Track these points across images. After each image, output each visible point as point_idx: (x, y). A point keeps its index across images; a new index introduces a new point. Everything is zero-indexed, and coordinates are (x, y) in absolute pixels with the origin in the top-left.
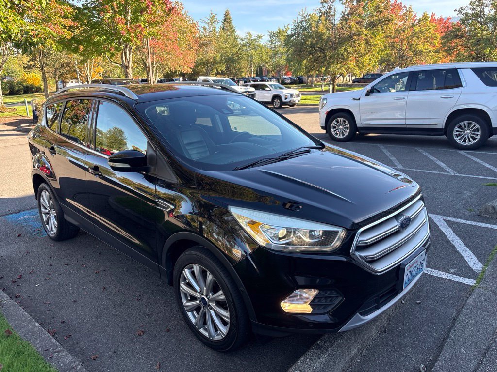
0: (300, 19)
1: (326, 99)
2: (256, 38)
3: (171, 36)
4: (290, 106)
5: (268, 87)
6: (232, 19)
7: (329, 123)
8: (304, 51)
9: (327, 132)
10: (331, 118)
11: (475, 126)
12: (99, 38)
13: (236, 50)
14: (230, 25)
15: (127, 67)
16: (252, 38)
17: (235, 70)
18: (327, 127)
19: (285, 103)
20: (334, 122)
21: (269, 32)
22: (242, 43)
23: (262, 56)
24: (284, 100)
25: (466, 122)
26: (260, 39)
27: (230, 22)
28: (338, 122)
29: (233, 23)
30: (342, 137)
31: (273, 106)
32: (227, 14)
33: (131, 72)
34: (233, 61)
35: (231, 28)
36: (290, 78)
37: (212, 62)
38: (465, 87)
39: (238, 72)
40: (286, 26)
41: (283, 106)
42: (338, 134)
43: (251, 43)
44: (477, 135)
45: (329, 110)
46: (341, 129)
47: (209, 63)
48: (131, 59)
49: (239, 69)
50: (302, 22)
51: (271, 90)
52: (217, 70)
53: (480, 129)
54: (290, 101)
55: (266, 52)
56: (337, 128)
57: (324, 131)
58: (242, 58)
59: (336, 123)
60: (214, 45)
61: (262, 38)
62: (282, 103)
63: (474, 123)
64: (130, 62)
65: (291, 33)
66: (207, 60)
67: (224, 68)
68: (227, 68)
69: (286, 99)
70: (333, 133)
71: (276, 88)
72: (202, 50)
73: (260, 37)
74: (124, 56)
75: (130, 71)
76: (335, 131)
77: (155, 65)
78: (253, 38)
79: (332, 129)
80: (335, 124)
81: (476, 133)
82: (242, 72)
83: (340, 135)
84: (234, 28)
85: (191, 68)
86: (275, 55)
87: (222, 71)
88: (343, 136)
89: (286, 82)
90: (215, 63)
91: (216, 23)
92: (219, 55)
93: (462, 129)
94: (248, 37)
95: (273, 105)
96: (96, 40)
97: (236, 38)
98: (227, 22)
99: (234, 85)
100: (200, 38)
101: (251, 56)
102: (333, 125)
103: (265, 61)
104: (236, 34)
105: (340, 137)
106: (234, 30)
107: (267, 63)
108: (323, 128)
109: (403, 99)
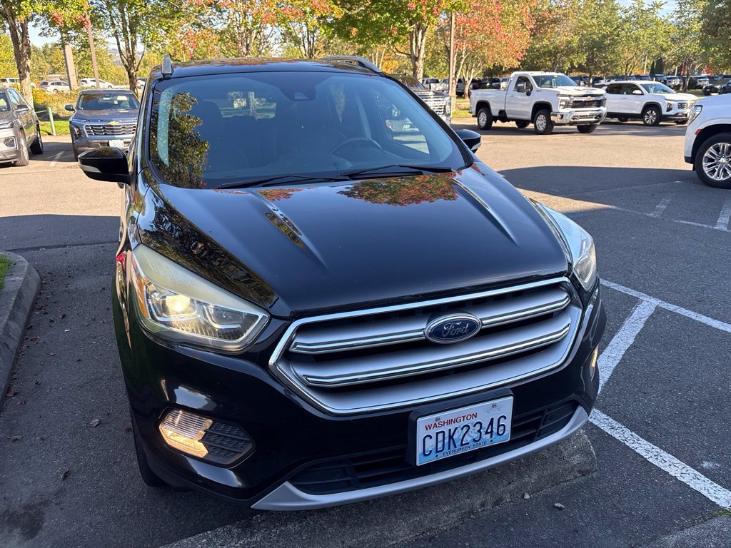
1: (701, 106)
2: (652, 7)
3: (491, 8)
4: (678, 123)
5: (639, 89)
7: (701, 150)
8: (723, 25)
9: (694, 169)
10: (706, 141)
12: (378, 16)
13: (608, 29)
15: (416, 59)
16: (643, 8)
17: (605, 63)
18: (695, 157)
19: (666, 118)
20: (711, 149)
22: (624, 17)
24: (664, 112)
26: (659, 10)
28: (717, 149)
30: (722, 179)
31: (642, 123)
33: (422, 66)
34: (601, 47)
36: (708, 77)
37: (562, 51)
41: (661, 123)
42: (716, 173)
45: (702, 127)
46: (722, 164)
47: (558, 52)
48: (423, 47)
49: (612, 62)
51: (642, 94)
52: (572, 64)
54: (677, 115)
55: (665, 32)
56: (716, 161)
57: (690, 167)
58: (619, 43)
59: (714, 152)
60: (572, 22)
62: (661, 117)
64: (423, 51)
66: (556, 48)
68: (590, 61)
69: (669, 110)
70: (706, 170)
71: (655, 91)
72: (549, 30)
73: (658, 6)
74: (414, 42)
75: (420, 64)
76: (709, 167)
77: (463, 56)
78: (646, 7)
79: (704, 163)
80: (711, 153)
82: (617, 66)
83: (718, 175)
85: (519, 61)
86: (685, 36)
87: (580, 65)
88: (724, 177)
89: (699, 83)
90: (569, 51)
92: (577, 38)
94: (636, 6)
95: (644, 121)
96: (375, 19)
97: (614, 9)
99: (572, 85)
100: (550, 12)
101: (637, 39)
102: (706, 154)
103: (661, 47)
105: (718, 179)
107: (664, 50)
108: (687, 160)
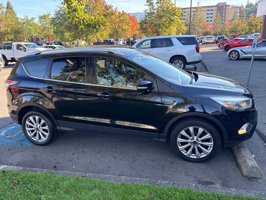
0: (58, 9)
6: (12, 7)
11: (180, 62)
14: (12, 11)
16: (29, 19)
21: (38, 16)
23: (36, 30)
25: (177, 61)
27: (11, 9)
29: (14, 9)
32: (8, 4)
35: (13, 12)
38: (175, 46)
39: (21, 39)
40: (48, 13)
43: (28, 22)
44: (182, 66)
50: (59, 11)
52: (8, 38)
53: (182, 63)
61: (35, 19)
63: (180, 61)
65: (54, 17)
67: (12, 37)
73: (34, 19)
81: (181, 65)
84: (15, 13)
87: (12, 39)
91: (4, 9)
93: (176, 64)
97: (17, 18)
98: (9, 8)
104: (17, 16)
106: (15, 14)
109: (151, 52)
